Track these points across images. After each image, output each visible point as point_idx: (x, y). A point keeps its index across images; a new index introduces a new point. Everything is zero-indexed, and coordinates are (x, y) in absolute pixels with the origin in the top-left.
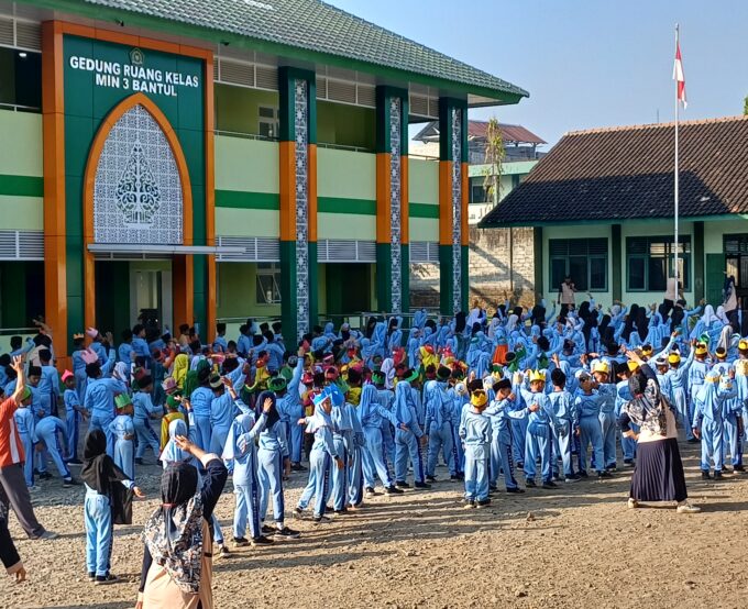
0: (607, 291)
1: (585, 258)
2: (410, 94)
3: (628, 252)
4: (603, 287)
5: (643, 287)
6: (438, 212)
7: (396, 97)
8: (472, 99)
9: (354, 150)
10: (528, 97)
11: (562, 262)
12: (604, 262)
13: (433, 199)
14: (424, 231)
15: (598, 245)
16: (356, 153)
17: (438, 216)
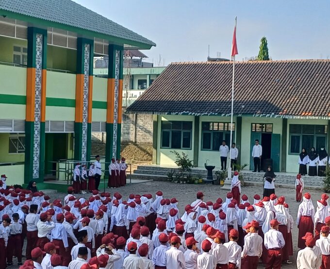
0: (191, 149)
1: (181, 131)
2: (95, 42)
3: (203, 129)
4: (189, 147)
5: (210, 148)
6: (106, 105)
7: (88, 44)
8: (125, 46)
9: (65, 72)
10: (155, 46)
11: (168, 133)
12: (189, 134)
13: (104, 99)
14: (99, 116)
15: (187, 125)
16: (66, 74)
17: (106, 108)
